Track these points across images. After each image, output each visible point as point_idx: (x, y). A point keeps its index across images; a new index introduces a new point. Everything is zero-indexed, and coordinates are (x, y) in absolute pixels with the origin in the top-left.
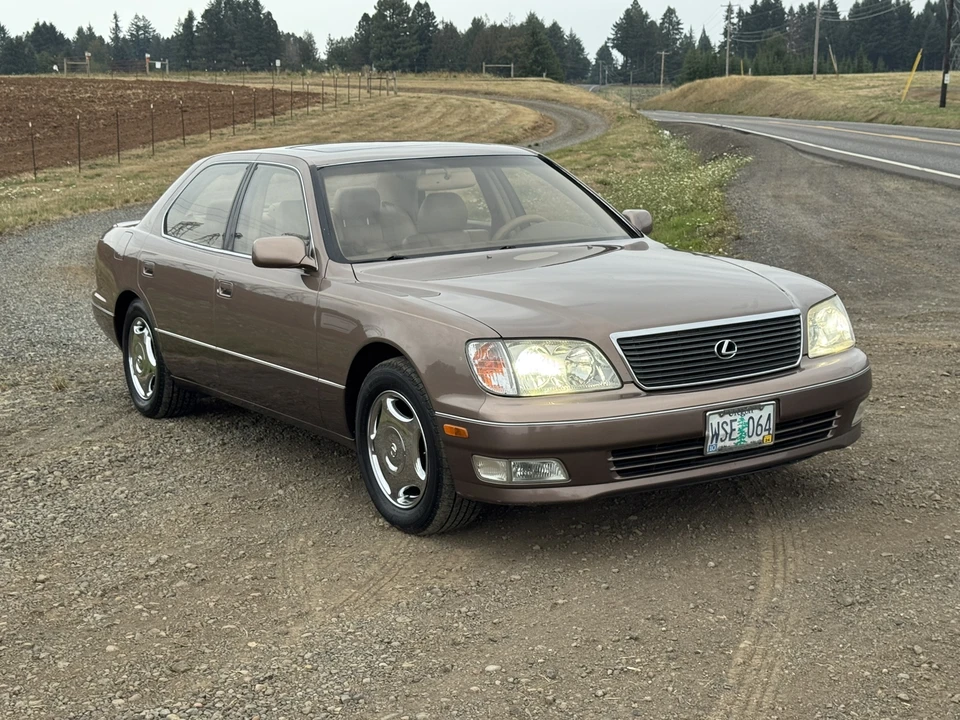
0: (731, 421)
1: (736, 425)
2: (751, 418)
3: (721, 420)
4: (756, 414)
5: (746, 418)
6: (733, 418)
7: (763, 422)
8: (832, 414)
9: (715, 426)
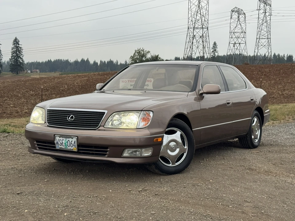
0: (62, 140)
1: (63, 142)
2: (69, 140)
3: (59, 139)
4: (70, 140)
5: (67, 140)
6: (63, 139)
7: (73, 143)
8: (107, 148)
9: (57, 140)
